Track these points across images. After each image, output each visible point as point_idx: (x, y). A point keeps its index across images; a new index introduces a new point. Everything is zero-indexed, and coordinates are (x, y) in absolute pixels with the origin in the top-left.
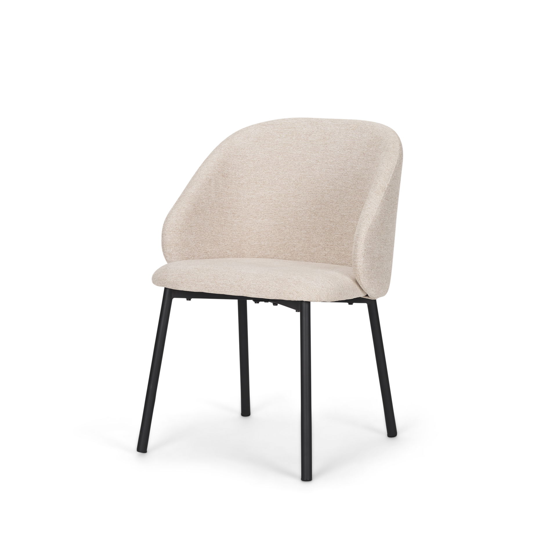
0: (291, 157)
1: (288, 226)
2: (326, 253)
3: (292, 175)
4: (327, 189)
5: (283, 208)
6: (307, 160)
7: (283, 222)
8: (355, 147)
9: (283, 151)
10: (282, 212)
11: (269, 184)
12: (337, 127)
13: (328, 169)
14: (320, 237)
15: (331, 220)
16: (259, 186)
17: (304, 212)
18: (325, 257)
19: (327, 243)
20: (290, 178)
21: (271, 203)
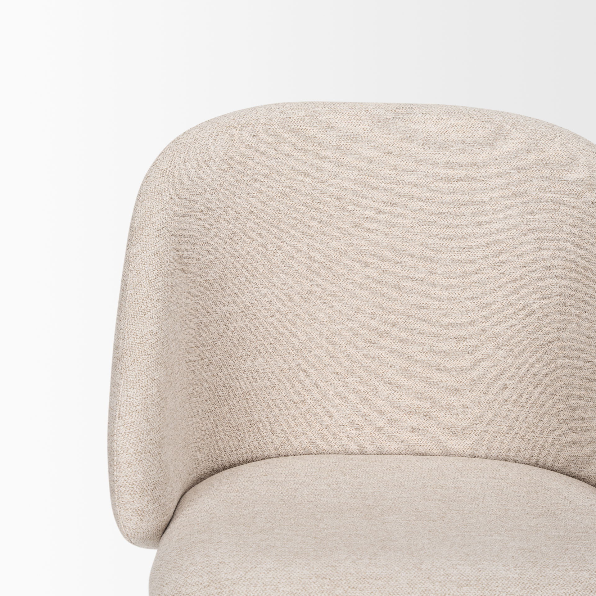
0: (308, 202)
1: (312, 370)
2: (415, 425)
3: (316, 246)
4: (411, 275)
5: (299, 328)
6: (351, 208)
7: (299, 362)
8: (479, 175)
9: (287, 189)
10: (297, 338)
11: (264, 272)
12: (416, 126)
13: (410, 229)
14: (396, 389)
15: (427, 348)
16: (244, 279)
17: (351, 333)
18: (411, 435)
19: (417, 402)
20: (311, 254)
21: (272, 319)
